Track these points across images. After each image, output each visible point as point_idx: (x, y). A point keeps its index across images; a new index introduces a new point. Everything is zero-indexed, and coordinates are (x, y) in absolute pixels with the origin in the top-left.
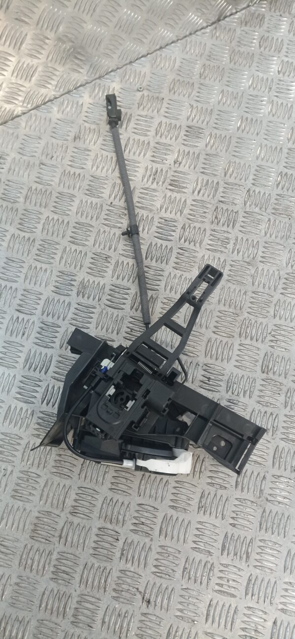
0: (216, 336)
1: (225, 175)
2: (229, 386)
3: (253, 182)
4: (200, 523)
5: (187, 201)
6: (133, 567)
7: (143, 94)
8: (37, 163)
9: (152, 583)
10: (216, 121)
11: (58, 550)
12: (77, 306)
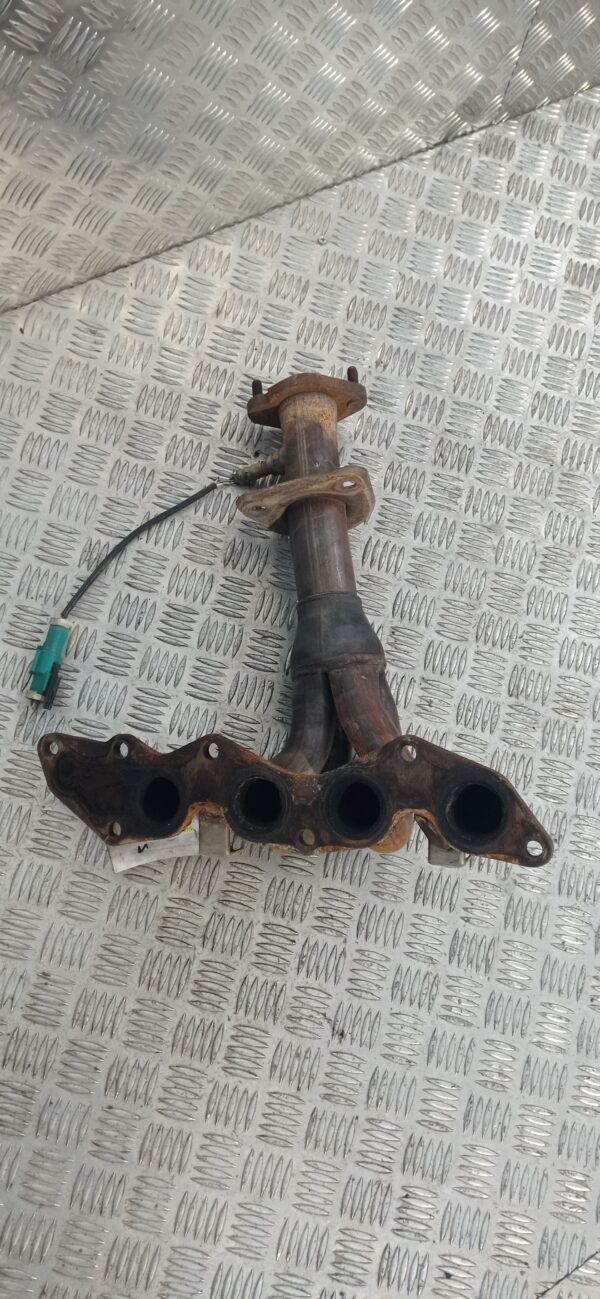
0: (441, 638)
1: (455, 390)
2: (460, 714)
3: (496, 403)
4: (418, 916)
5: (397, 426)
6: (318, 982)
7: (327, 250)
8: (156, 346)
9: (346, 1005)
10: (440, 304)
11: (202, 957)
12: (223, 582)
